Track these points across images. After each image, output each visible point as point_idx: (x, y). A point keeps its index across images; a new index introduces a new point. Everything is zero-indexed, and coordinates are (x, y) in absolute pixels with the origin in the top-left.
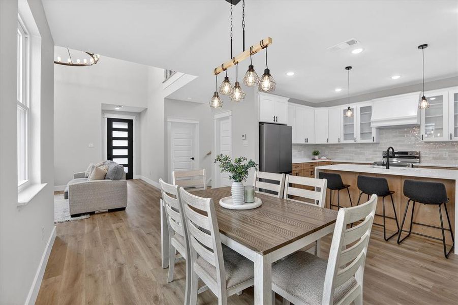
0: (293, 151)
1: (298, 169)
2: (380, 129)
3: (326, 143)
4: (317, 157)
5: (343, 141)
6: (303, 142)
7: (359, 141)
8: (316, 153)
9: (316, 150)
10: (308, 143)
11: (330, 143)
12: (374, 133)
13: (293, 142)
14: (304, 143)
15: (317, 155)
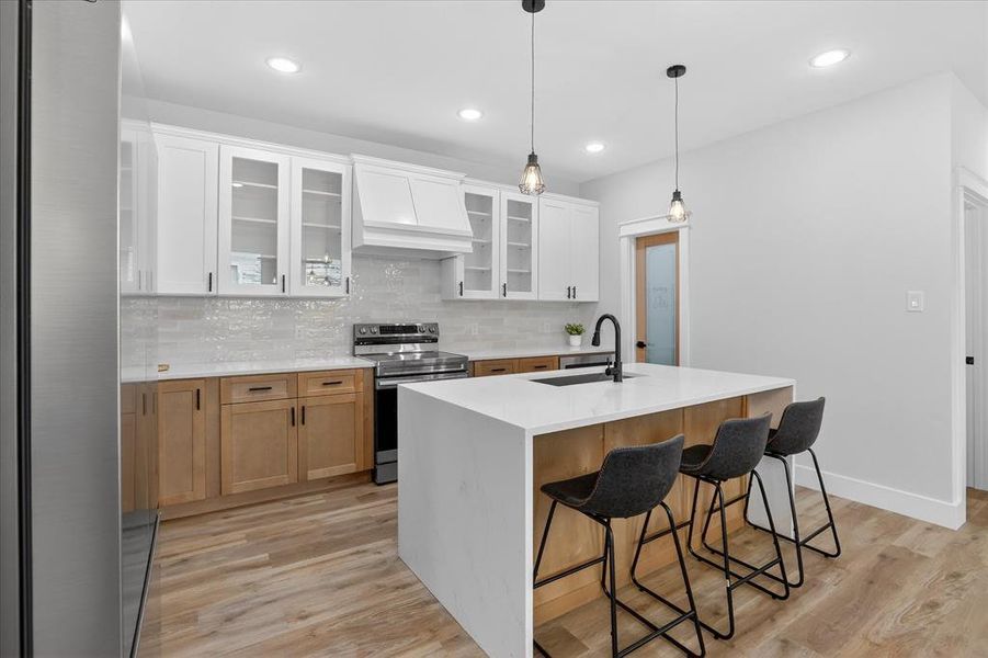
12: (349, 267)
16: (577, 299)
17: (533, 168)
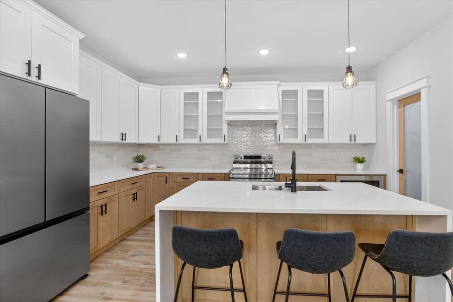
0: (91, 156)
1: (105, 195)
2: (231, 124)
3: (156, 141)
4: (140, 166)
5: (182, 140)
6: (117, 139)
7: (205, 140)
8: (139, 159)
9: (140, 154)
10: (127, 141)
11: (162, 141)
12: (225, 130)
13: (91, 139)
14: (119, 140)
15: (141, 161)
16: (357, 142)
17: (225, 75)
